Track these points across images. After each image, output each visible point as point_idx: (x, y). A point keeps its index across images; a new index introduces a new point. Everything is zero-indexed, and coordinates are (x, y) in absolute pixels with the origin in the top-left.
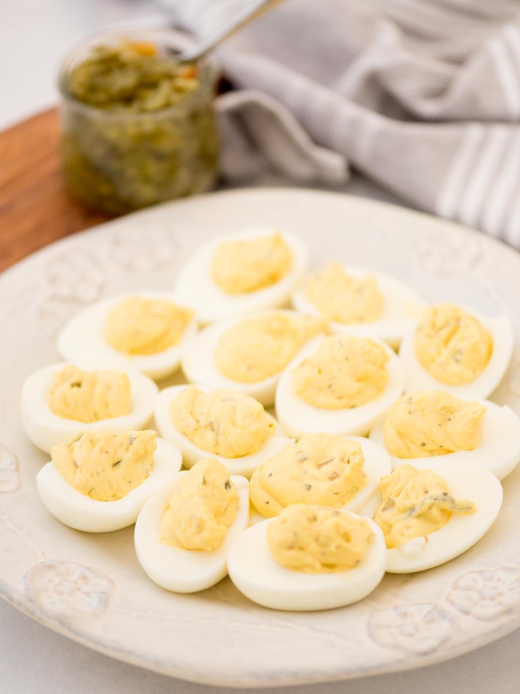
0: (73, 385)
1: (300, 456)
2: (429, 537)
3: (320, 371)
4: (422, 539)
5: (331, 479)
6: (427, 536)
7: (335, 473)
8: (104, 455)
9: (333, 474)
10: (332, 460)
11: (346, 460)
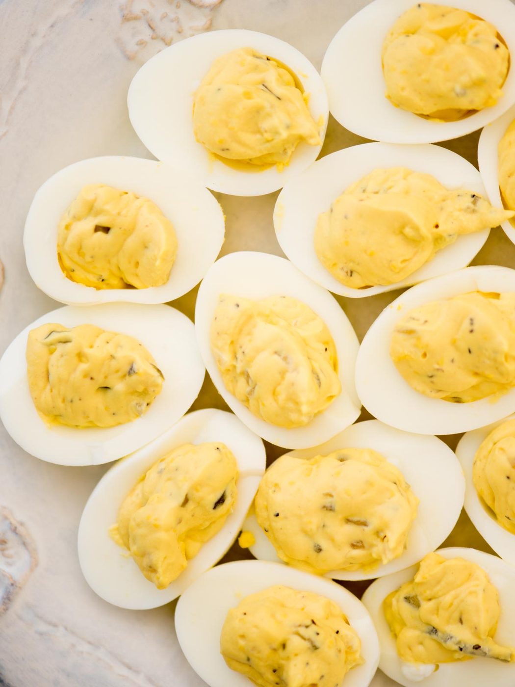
0: (97, 229)
1: (328, 501)
2: (442, 666)
3: (425, 355)
4: (430, 668)
5: (354, 546)
6: (440, 665)
7: (362, 542)
8: (88, 381)
9: (358, 543)
10: (364, 524)
11: (382, 535)
